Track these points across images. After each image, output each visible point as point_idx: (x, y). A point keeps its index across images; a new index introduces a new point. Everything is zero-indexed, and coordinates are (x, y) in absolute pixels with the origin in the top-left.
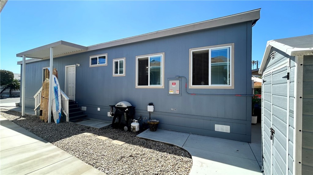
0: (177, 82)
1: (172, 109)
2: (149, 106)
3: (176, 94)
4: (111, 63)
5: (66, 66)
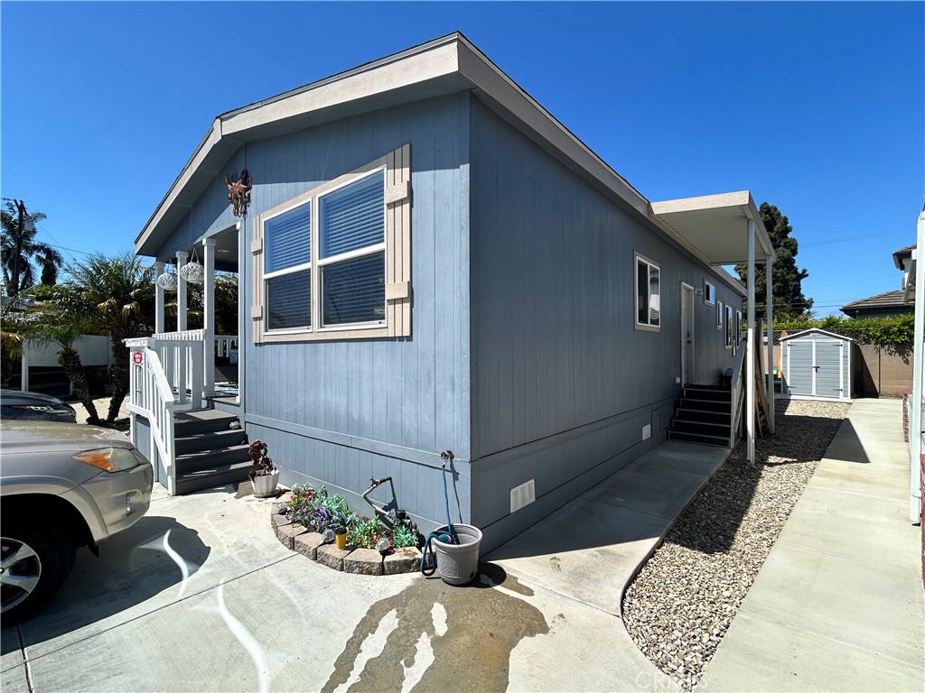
4: (717, 305)
5: (684, 283)
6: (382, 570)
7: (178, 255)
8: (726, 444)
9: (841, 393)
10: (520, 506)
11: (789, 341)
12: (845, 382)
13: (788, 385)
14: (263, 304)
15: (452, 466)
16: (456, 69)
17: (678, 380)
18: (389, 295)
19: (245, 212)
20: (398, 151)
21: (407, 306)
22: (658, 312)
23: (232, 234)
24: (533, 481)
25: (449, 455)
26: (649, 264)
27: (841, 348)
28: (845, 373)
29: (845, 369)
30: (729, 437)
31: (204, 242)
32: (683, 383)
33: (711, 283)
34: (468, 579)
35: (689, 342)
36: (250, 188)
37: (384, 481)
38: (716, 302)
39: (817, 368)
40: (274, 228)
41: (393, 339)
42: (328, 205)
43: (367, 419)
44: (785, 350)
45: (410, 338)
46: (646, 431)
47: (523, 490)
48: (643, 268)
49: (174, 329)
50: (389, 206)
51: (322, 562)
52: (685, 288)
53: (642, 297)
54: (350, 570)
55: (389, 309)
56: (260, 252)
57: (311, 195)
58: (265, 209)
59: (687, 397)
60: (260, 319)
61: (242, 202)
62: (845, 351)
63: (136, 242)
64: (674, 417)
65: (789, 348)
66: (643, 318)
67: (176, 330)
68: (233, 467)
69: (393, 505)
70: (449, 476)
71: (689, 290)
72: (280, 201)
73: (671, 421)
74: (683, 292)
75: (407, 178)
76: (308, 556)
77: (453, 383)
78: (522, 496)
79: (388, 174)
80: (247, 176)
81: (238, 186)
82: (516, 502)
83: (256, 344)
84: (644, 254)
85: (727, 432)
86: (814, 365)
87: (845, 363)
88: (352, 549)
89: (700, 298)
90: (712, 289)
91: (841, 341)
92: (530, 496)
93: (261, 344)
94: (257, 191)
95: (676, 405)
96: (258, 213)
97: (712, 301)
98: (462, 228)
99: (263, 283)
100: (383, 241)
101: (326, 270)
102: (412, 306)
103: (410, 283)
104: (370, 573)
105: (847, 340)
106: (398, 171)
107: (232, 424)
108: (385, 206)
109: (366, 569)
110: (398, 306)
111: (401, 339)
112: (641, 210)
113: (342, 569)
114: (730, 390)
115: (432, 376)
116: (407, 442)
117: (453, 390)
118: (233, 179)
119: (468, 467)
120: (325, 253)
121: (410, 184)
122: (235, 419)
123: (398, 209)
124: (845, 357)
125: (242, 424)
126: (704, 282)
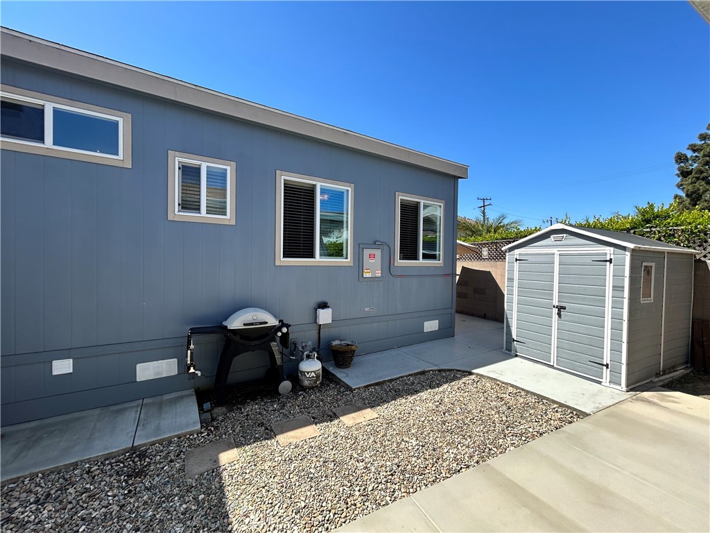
0: (378, 253)
1: (366, 309)
2: (321, 312)
3: (375, 277)
9: (606, 373)
11: (517, 252)
12: (616, 350)
13: (514, 336)
27: (610, 269)
28: (616, 328)
29: (616, 318)
39: (560, 309)
44: (511, 271)
62: (618, 276)
65: (516, 265)
86: (556, 303)
87: (617, 305)
91: (609, 251)
105: (624, 248)
124: (618, 288)
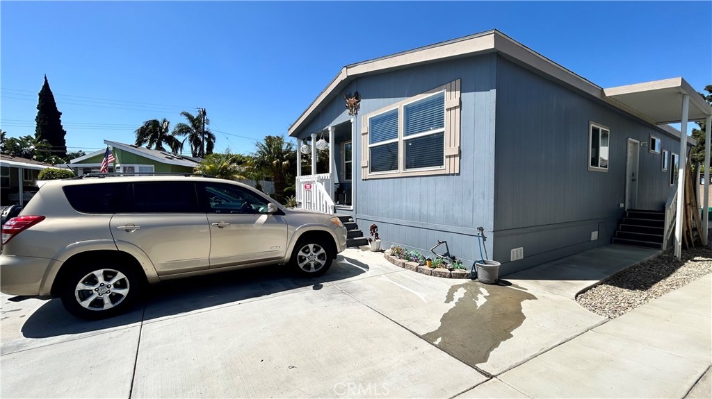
4: (662, 154)
5: (630, 139)
6: (451, 277)
7: (312, 135)
8: (659, 247)
10: (515, 259)
14: (368, 160)
15: (482, 234)
16: (493, 47)
17: (622, 205)
18: (446, 153)
19: (357, 113)
20: (453, 83)
21: (457, 158)
22: (606, 161)
23: (348, 125)
24: (522, 248)
25: (481, 229)
26: (601, 128)
30: (662, 242)
31: (330, 129)
32: (626, 208)
33: (657, 137)
34: (494, 282)
35: (634, 180)
36: (359, 101)
37: (443, 242)
38: (661, 151)
40: (374, 122)
41: (449, 175)
42: (408, 110)
43: (432, 214)
45: (458, 174)
46: (594, 235)
47: (517, 251)
48: (596, 131)
49: (309, 173)
50: (447, 110)
51: (421, 272)
52: (631, 142)
53: (594, 149)
54: (435, 275)
55: (446, 161)
56: (367, 133)
57: (399, 105)
58: (370, 112)
59: (629, 217)
60: (366, 167)
61: (355, 108)
63: (289, 130)
64: (618, 229)
66: (595, 162)
67: (310, 174)
68: (355, 239)
69: (447, 254)
70: (481, 239)
71: (635, 144)
72: (379, 108)
73: (615, 232)
74: (630, 145)
75: (458, 96)
76: (413, 270)
77: (484, 195)
78: (517, 254)
79: (447, 94)
80: (358, 95)
81: (353, 100)
82: (513, 256)
83: (363, 180)
84: (597, 122)
85: (661, 240)
88: (435, 268)
89: (646, 149)
90: (658, 141)
92: (521, 255)
93: (366, 180)
94: (363, 103)
95: (620, 221)
96: (365, 113)
97: (657, 150)
98: (490, 120)
99: (368, 150)
100: (443, 126)
101: (407, 141)
102: (460, 159)
103: (460, 147)
104: (445, 277)
106: (453, 93)
107: (350, 219)
108: (445, 111)
109: (443, 275)
110: (452, 159)
111: (453, 175)
112: (596, 95)
113: (431, 275)
114: (664, 212)
115: (472, 191)
116: (456, 224)
117: (484, 198)
118: (349, 97)
119: (492, 234)
120: (407, 134)
121: (460, 98)
122: (350, 217)
123: (453, 111)
125: (355, 220)
126: (650, 137)
